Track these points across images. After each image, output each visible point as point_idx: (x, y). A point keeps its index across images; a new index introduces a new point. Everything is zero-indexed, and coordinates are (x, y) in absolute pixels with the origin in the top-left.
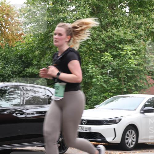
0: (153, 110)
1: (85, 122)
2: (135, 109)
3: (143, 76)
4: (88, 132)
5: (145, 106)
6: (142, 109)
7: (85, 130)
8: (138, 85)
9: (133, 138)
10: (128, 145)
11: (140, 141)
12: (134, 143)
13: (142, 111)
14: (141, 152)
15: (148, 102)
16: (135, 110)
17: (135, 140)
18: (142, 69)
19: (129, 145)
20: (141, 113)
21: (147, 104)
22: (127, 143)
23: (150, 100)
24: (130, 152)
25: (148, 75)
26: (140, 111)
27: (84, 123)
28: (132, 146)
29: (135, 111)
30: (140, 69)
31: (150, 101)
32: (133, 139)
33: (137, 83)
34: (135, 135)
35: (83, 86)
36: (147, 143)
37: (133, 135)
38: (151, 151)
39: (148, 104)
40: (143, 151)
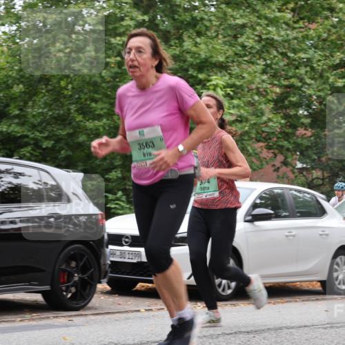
0: (272, 214)
1: (127, 240)
4: (135, 261)
5: (255, 206)
6: (248, 214)
7: (127, 256)
10: (220, 290)
12: (233, 285)
13: (250, 218)
14: (249, 304)
15: (261, 197)
18: (247, 128)
19: (223, 290)
20: (246, 221)
21: (258, 201)
22: (220, 285)
23: (265, 193)
24: (227, 305)
25: (259, 141)
26: (245, 218)
27: (126, 242)
28: (229, 292)
31: (264, 195)
35: (120, 163)
39: (261, 203)
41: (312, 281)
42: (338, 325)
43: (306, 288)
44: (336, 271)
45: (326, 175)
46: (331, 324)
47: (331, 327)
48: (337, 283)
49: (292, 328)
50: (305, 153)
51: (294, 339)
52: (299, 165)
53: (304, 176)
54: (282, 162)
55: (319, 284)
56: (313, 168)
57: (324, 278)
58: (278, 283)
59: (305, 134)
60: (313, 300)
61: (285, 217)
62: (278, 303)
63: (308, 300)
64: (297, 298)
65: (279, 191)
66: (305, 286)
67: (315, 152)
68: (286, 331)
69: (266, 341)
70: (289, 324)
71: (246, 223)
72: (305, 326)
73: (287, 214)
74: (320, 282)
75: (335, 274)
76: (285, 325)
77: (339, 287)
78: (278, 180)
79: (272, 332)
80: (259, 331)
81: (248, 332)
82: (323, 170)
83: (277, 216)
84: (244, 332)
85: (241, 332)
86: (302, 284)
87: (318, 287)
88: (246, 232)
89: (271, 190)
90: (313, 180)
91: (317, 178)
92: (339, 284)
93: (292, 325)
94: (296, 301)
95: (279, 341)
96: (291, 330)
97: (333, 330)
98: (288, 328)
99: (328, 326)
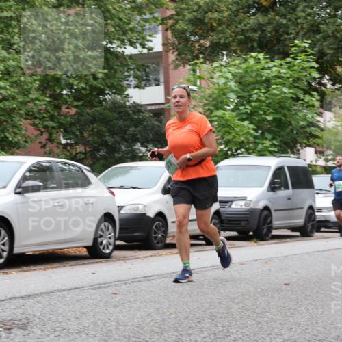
0: (40, 186)
2: (4, 185)
3: (19, 121)
5: (24, 178)
6: (18, 186)
8: (10, 139)
9: (4, 244)
11: (17, 250)
12: (5, 254)
13: (20, 190)
14: (20, 271)
15: (30, 170)
16: (5, 187)
17: (6, 248)
18: (14, 106)
20: (16, 193)
21: (28, 174)
25: (26, 119)
26: (15, 190)
29: (4, 190)
30: (11, 107)
32: (2, 247)
33: (8, 136)
34: (6, 238)
36: (31, 253)
37: (4, 239)
38: (40, 269)
39: (30, 176)
40: (25, 268)
41: (79, 247)
42: (106, 285)
43: (74, 254)
44: (101, 236)
45: (88, 149)
46: (99, 284)
47: (100, 288)
48: (101, 247)
49: (64, 290)
50: (69, 129)
51: (66, 301)
52: (63, 141)
53: (68, 151)
54: (47, 140)
55: (85, 249)
56: (76, 143)
57: (90, 243)
58: (48, 250)
59: (68, 112)
60: (80, 265)
61: (53, 188)
62: (48, 269)
63: (75, 265)
64: (66, 264)
65: (47, 164)
66: (73, 252)
67: (78, 127)
68: (59, 294)
69: (40, 305)
70: (60, 287)
71: (17, 195)
72: (76, 288)
73: (55, 186)
74: (86, 247)
75: (100, 240)
76: (56, 289)
77: (103, 251)
78: (45, 154)
79: (45, 296)
80: (32, 295)
81: (22, 297)
82: (85, 145)
83: (46, 188)
84: (19, 297)
85: (15, 298)
86: (70, 250)
87: (84, 252)
88: (16, 204)
89: (39, 163)
90: (76, 154)
91: (80, 152)
92: (104, 248)
93: (63, 288)
94: (65, 266)
95: (52, 304)
96: (63, 293)
97: (101, 290)
98: (59, 291)
99: (96, 286)
